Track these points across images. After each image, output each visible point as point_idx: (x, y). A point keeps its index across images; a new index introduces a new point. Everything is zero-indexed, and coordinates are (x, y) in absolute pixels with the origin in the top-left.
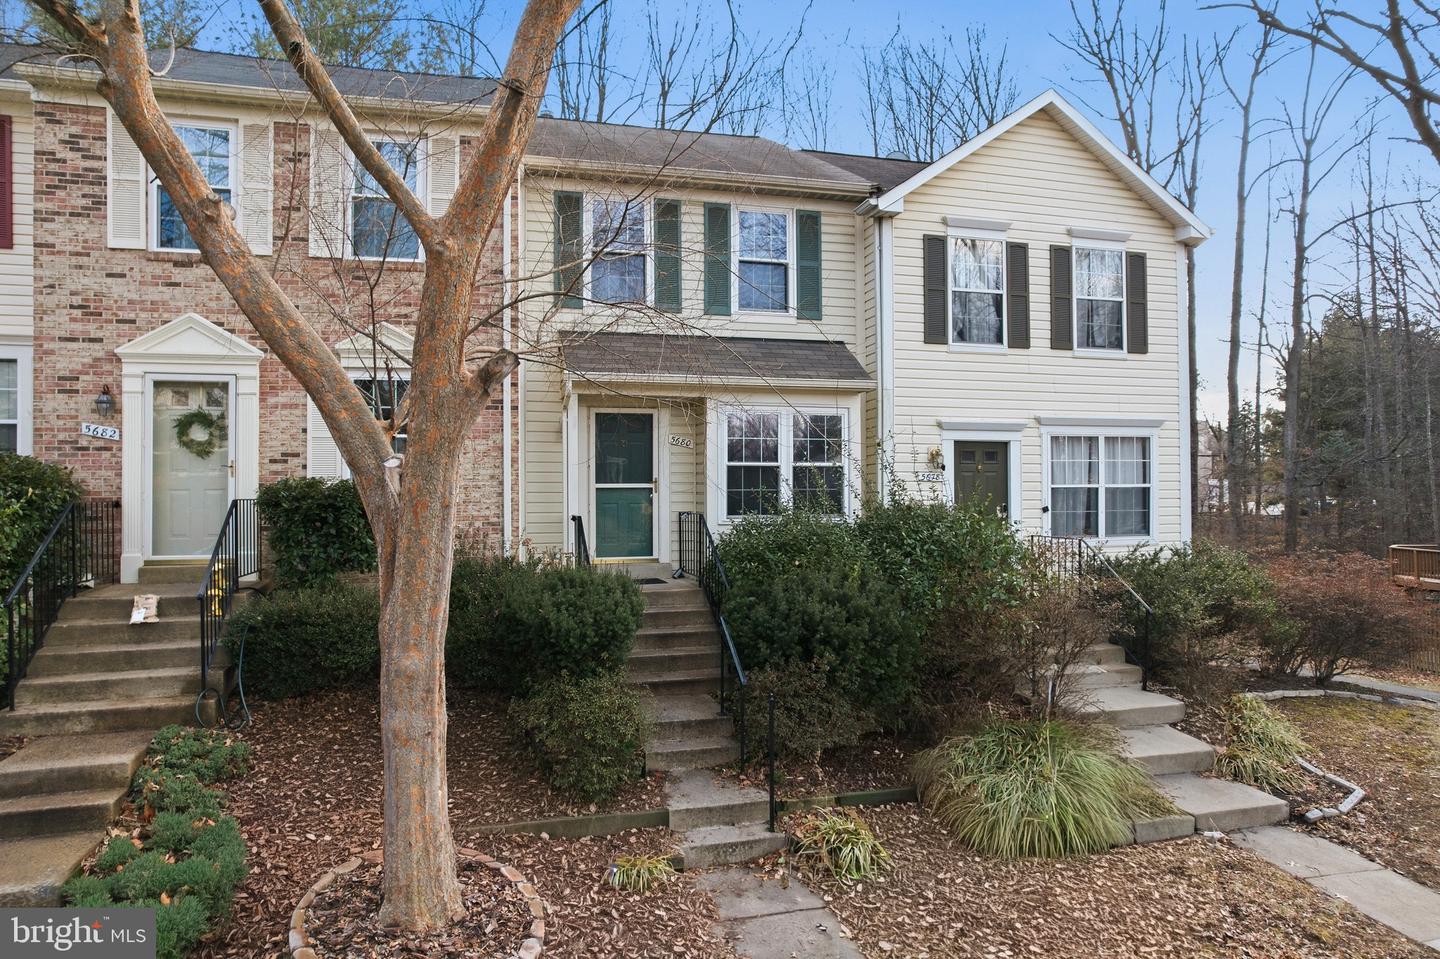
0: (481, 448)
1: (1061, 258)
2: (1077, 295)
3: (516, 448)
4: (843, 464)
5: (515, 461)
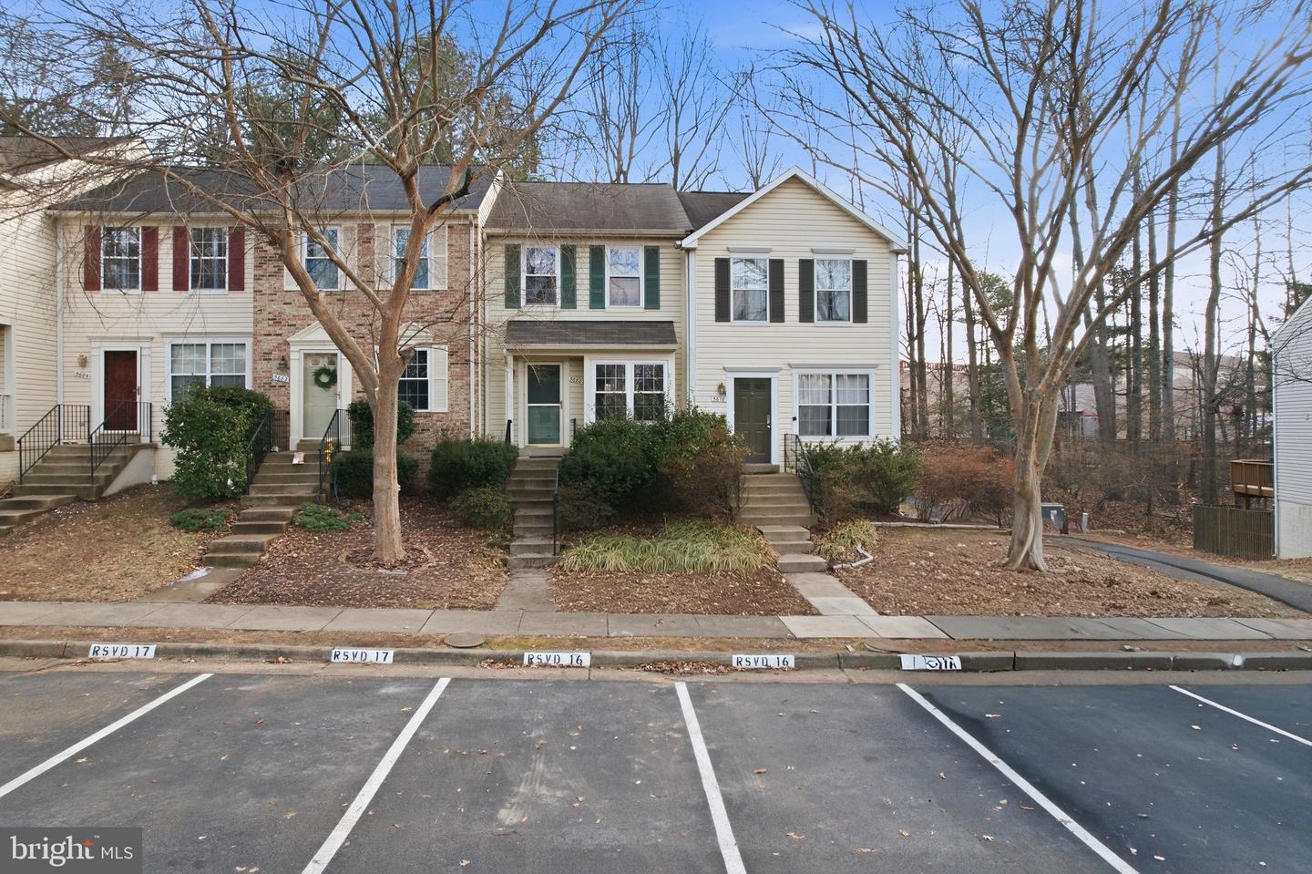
0: (460, 384)
1: (806, 267)
2: (817, 287)
3: (477, 384)
4: (664, 392)
5: (476, 391)
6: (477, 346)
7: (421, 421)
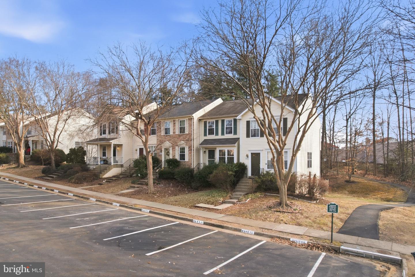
0: (190, 155)
3: (194, 155)
4: (234, 156)
5: (193, 156)
6: (193, 146)
7: (184, 163)
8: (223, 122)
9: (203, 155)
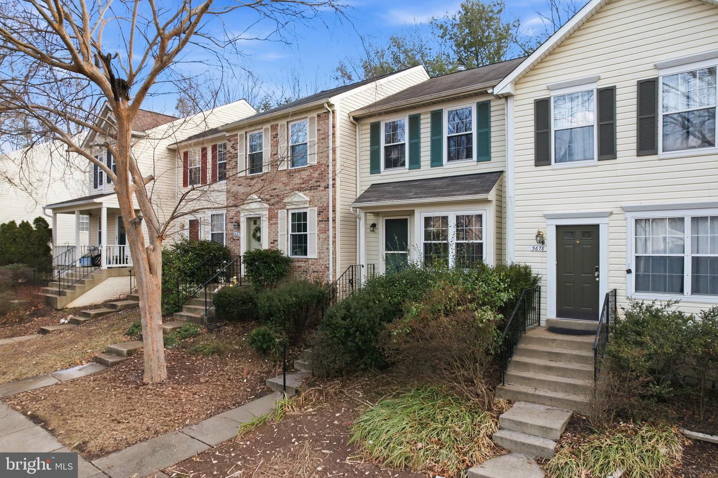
0: (324, 237)
2: (663, 112)
3: (334, 237)
4: (484, 241)
5: (334, 242)
6: (334, 206)
7: (303, 264)
8: (436, 118)
9: (366, 237)
